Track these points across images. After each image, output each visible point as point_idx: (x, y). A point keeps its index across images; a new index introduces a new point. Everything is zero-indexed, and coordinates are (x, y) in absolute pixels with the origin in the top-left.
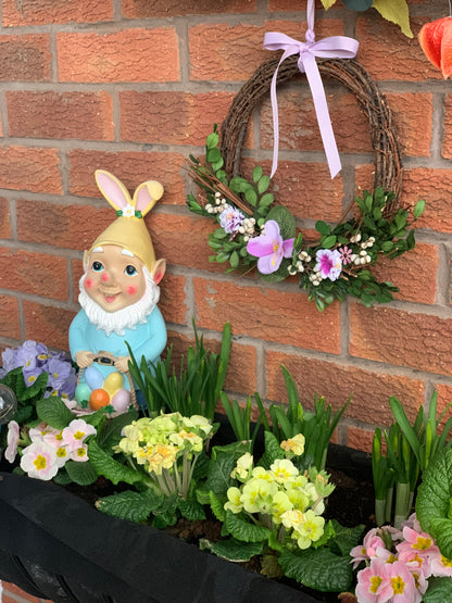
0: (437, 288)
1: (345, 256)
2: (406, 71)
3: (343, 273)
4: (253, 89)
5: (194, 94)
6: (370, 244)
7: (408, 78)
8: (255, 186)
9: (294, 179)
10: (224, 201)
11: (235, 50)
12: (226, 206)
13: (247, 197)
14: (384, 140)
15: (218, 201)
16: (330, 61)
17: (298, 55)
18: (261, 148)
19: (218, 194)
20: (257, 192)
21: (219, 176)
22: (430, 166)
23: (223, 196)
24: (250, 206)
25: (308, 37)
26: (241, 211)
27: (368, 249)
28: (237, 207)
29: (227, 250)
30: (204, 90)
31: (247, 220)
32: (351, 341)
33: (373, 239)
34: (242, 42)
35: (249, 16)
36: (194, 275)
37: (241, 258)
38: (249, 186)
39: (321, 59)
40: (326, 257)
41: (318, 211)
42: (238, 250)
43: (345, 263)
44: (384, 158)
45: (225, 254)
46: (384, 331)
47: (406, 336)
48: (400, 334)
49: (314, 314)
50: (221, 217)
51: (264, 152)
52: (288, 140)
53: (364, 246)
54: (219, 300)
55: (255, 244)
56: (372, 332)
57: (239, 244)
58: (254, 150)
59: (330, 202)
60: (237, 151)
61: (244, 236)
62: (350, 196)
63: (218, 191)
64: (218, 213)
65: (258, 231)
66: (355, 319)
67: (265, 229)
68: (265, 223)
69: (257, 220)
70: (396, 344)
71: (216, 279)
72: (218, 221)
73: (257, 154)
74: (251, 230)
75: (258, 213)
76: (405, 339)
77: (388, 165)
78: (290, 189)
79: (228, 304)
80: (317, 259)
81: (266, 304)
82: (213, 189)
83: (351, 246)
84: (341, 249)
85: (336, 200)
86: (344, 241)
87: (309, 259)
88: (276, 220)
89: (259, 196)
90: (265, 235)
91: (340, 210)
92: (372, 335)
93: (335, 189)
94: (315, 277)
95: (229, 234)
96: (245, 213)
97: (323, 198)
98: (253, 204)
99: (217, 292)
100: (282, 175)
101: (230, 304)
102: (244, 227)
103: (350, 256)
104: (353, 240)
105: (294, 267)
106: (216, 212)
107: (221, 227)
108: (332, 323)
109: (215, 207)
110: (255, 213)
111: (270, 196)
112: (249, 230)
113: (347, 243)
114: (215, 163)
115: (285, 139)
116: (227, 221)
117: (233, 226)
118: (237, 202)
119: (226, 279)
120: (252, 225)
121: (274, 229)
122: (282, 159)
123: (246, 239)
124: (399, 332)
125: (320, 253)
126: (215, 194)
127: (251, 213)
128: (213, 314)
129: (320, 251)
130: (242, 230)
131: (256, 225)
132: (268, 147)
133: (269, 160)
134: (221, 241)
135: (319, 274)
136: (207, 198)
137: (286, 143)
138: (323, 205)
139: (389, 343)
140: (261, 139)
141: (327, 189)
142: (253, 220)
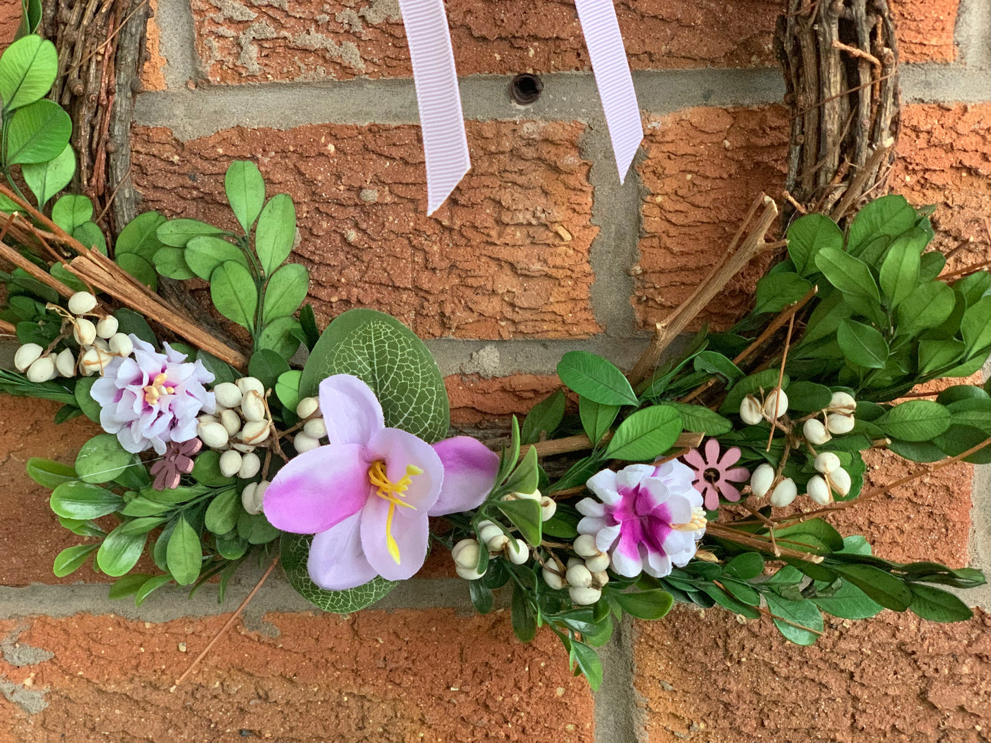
0: (975, 515)
1: (712, 476)
3: (707, 542)
6: (846, 425)
8: (245, 242)
9: (371, 195)
10: (110, 324)
12: (125, 343)
13: (220, 297)
14: (861, 7)
15: (86, 331)
18: (201, 82)
19: (84, 302)
20: (254, 267)
21: (63, 219)
22: (951, 95)
23: (108, 304)
24: (224, 329)
26: (193, 351)
27: (837, 443)
28: (177, 339)
29: (147, 523)
31: (229, 392)
33: (844, 399)
37: (206, 538)
38: (225, 248)
40: (636, 497)
41: (490, 306)
42: (197, 513)
43: (713, 502)
44: (865, 78)
45: (135, 537)
46: (771, 687)
47: (858, 691)
48: (836, 685)
49: (483, 673)
50: (97, 392)
51: (214, 101)
52: (330, 43)
53: (816, 431)
54: (62, 683)
55: (293, 485)
56: (725, 698)
57: (199, 489)
58: (166, 95)
59: (537, 266)
60: (121, 102)
61: (219, 453)
62: (620, 236)
63: (78, 286)
64: (79, 375)
65: (279, 425)
66: (655, 664)
67: (318, 415)
68: (313, 392)
69: (270, 384)
70: (819, 722)
71: (39, 610)
72: (88, 411)
73: (179, 110)
74: (260, 428)
75: (265, 352)
76: (856, 699)
77: (879, 108)
78: (353, 236)
79: (100, 691)
80: (586, 505)
81: (275, 668)
82: (52, 279)
83: (739, 436)
84: (693, 456)
85: (563, 256)
86: (706, 420)
87: (550, 510)
88: (352, 369)
89: (261, 282)
90: (324, 441)
91: (582, 292)
92: (727, 706)
93: (559, 214)
94: (580, 575)
95: (149, 456)
96: (213, 361)
97: (504, 253)
98: (244, 320)
99: (49, 655)
100: (311, 182)
101: (112, 688)
102: (218, 418)
103: (735, 475)
104: (751, 414)
105: (485, 547)
106: (68, 370)
107: (102, 432)
108: (560, 691)
109: (66, 356)
110: (256, 358)
111: (294, 272)
112: (249, 431)
113: (725, 426)
114: (43, 165)
115: (316, 39)
116: (148, 408)
117: (174, 424)
118: (176, 323)
119: (85, 605)
120: (256, 408)
121: (354, 409)
122: (302, 121)
123: (231, 464)
124: (831, 679)
125: (604, 482)
126: (63, 302)
127: (231, 355)
128: (40, 734)
129: (607, 472)
130: (217, 435)
131: (274, 405)
132: (238, 78)
133: (240, 130)
134: (116, 489)
135: (603, 562)
136: (14, 321)
137: (322, 55)
138: (506, 282)
139: (795, 722)
140: (194, 47)
141: (521, 218)
142: (253, 384)
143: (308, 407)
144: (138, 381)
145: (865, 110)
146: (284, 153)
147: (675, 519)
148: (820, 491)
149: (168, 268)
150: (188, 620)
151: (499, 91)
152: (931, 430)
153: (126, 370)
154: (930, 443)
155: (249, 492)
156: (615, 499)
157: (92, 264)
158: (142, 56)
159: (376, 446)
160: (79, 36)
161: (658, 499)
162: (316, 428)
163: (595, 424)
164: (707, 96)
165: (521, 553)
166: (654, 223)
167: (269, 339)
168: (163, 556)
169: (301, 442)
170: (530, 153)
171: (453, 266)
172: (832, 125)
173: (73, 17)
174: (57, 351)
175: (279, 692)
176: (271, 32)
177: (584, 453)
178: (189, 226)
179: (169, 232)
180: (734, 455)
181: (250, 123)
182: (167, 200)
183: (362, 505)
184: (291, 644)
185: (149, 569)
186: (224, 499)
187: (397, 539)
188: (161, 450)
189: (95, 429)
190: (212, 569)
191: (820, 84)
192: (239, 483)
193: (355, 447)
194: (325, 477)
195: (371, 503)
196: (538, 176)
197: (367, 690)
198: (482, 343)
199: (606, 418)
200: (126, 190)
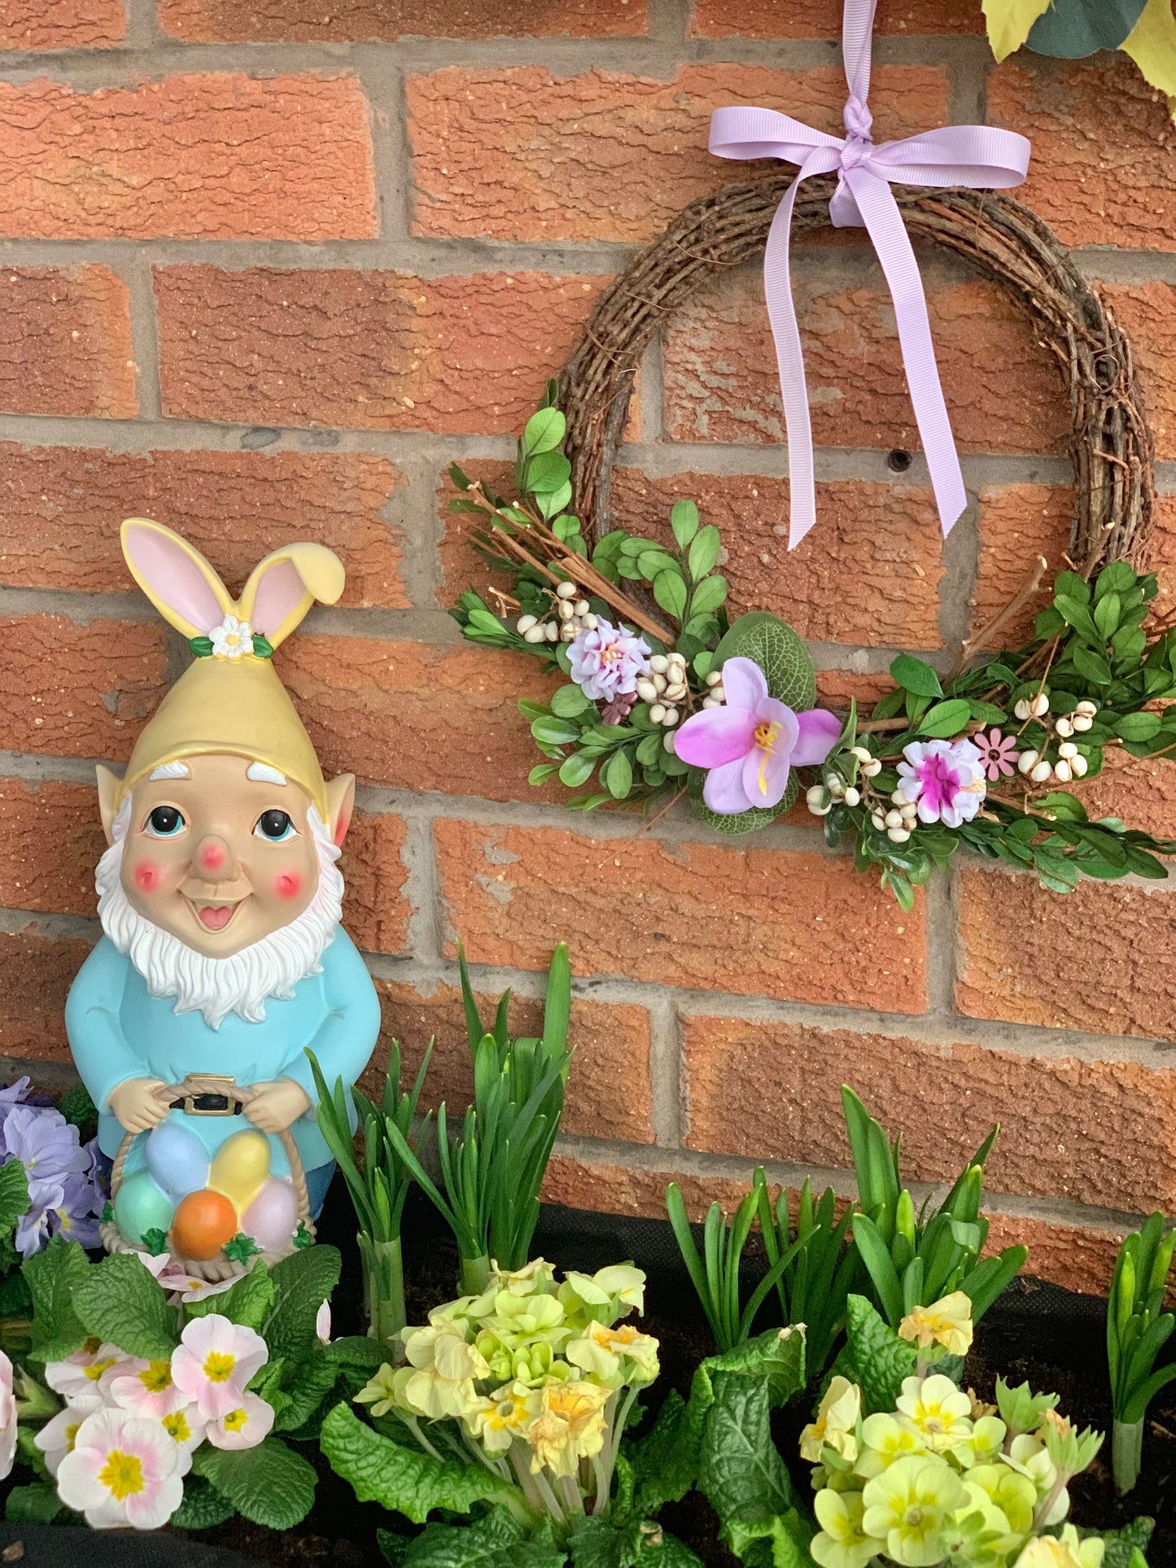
1: (994, 755)
2: (1149, 221)
3: (989, 805)
4: (670, 273)
5: (431, 278)
6: (1084, 724)
7: (1154, 243)
8: (681, 557)
10: (584, 606)
11: (576, 149)
12: (592, 620)
13: (660, 594)
14: (1118, 425)
15: (567, 610)
16: (936, 196)
17: (832, 178)
18: (666, 438)
19: (567, 589)
20: (686, 575)
21: (559, 531)
23: (584, 591)
24: (665, 615)
25: (852, 123)
26: (639, 631)
27: (1077, 737)
28: (628, 622)
29: (595, 750)
30: (466, 269)
31: (660, 662)
32: (965, 976)
33: (1088, 707)
34: (602, 127)
35: (620, 49)
36: (436, 810)
37: (638, 769)
38: (665, 561)
39: (911, 190)
40: (936, 763)
42: (631, 745)
43: (994, 775)
44: (1118, 476)
45: (588, 760)
46: (1068, 945)
47: (1136, 956)
48: (1119, 950)
49: (843, 908)
50: (571, 653)
51: (675, 452)
52: (760, 417)
53: (1063, 727)
54: (525, 881)
55: (697, 731)
56: (1029, 949)
57: (634, 731)
58: (642, 446)
59: (898, 593)
60: (607, 453)
61: (650, 706)
62: (963, 576)
63: (565, 578)
64: (559, 641)
65: (694, 690)
66: (976, 916)
67: (720, 684)
68: (719, 668)
69: (690, 659)
70: (1104, 979)
71: (514, 822)
72: (563, 665)
73: (650, 457)
74: (679, 690)
75: (689, 636)
76: (1135, 963)
77: (1127, 498)
78: (766, 558)
79: (554, 892)
80: (902, 768)
81: (683, 887)
82: (549, 572)
83: (1013, 728)
84: (980, 738)
85: (919, 588)
86: (991, 713)
87: (875, 768)
88: (749, 654)
89: (691, 587)
90: (723, 703)
91: (931, 615)
92: (1031, 956)
93: (916, 555)
94: (894, 818)
95: (602, 703)
96: (652, 640)
97: (875, 582)
98: (676, 611)
99: (516, 858)
100: (738, 517)
101: (562, 889)
102: (651, 680)
103: (1012, 756)
104: (1022, 711)
105: (828, 793)
106: (553, 637)
107: (571, 682)
108: (901, 930)
109: (553, 626)
110: (682, 638)
111: (717, 582)
112: (671, 691)
113: (1002, 719)
114: (551, 493)
115: (749, 414)
116: (603, 667)
117: (620, 680)
118: (628, 609)
119: (548, 821)
120: (677, 675)
121: (748, 683)
122: (736, 471)
123: (657, 714)
124: (1115, 944)
125: (914, 751)
126: (554, 588)
127: (666, 637)
128: (505, 920)
129: (917, 743)
130: (648, 691)
131: (690, 674)
132: (691, 436)
133: (691, 475)
134: (575, 725)
135: (910, 811)
136: (520, 599)
137: (753, 425)
138: (875, 603)
139: (1085, 977)
140: (664, 412)
141: (888, 556)
142: (678, 658)
143: (714, 678)
144: (598, 648)
145: (1118, 500)
146: (720, 494)
147: (962, 784)
148: (1063, 772)
149: (625, 570)
150: (623, 841)
151: (881, 460)
152: (1146, 734)
153: (591, 639)
154: (1145, 743)
155: (668, 736)
156: (920, 763)
157: (575, 563)
158: (625, 419)
159: (761, 713)
160: (582, 407)
161: (951, 767)
162: (718, 693)
163: (915, 709)
164: (1032, 476)
165: (853, 797)
166: (988, 567)
167: (694, 627)
168: (605, 779)
169: (707, 702)
170: (897, 508)
171: (838, 588)
172: (1096, 508)
173: (579, 393)
174: (547, 622)
175: (687, 906)
176: (718, 407)
177: (904, 730)
178: (643, 543)
179: (629, 546)
180: (1011, 741)
181: (699, 471)
182: (635, 522)
183: (745, 753)
184: (698, 869)
185: (595, 785)
186: (651, 739)
187: (767, 780)
188: (610, 699)
189: (568, 680)
190: (639, 795)
191: (1090, 478)
192: (663, 729)
193: (747, 711)
194: (720, 728)
195: (753, 754)
196: (903, 526)
197: (751, 912)
198: (857, 648)
199: (923, 704)
200: (604, 513)
